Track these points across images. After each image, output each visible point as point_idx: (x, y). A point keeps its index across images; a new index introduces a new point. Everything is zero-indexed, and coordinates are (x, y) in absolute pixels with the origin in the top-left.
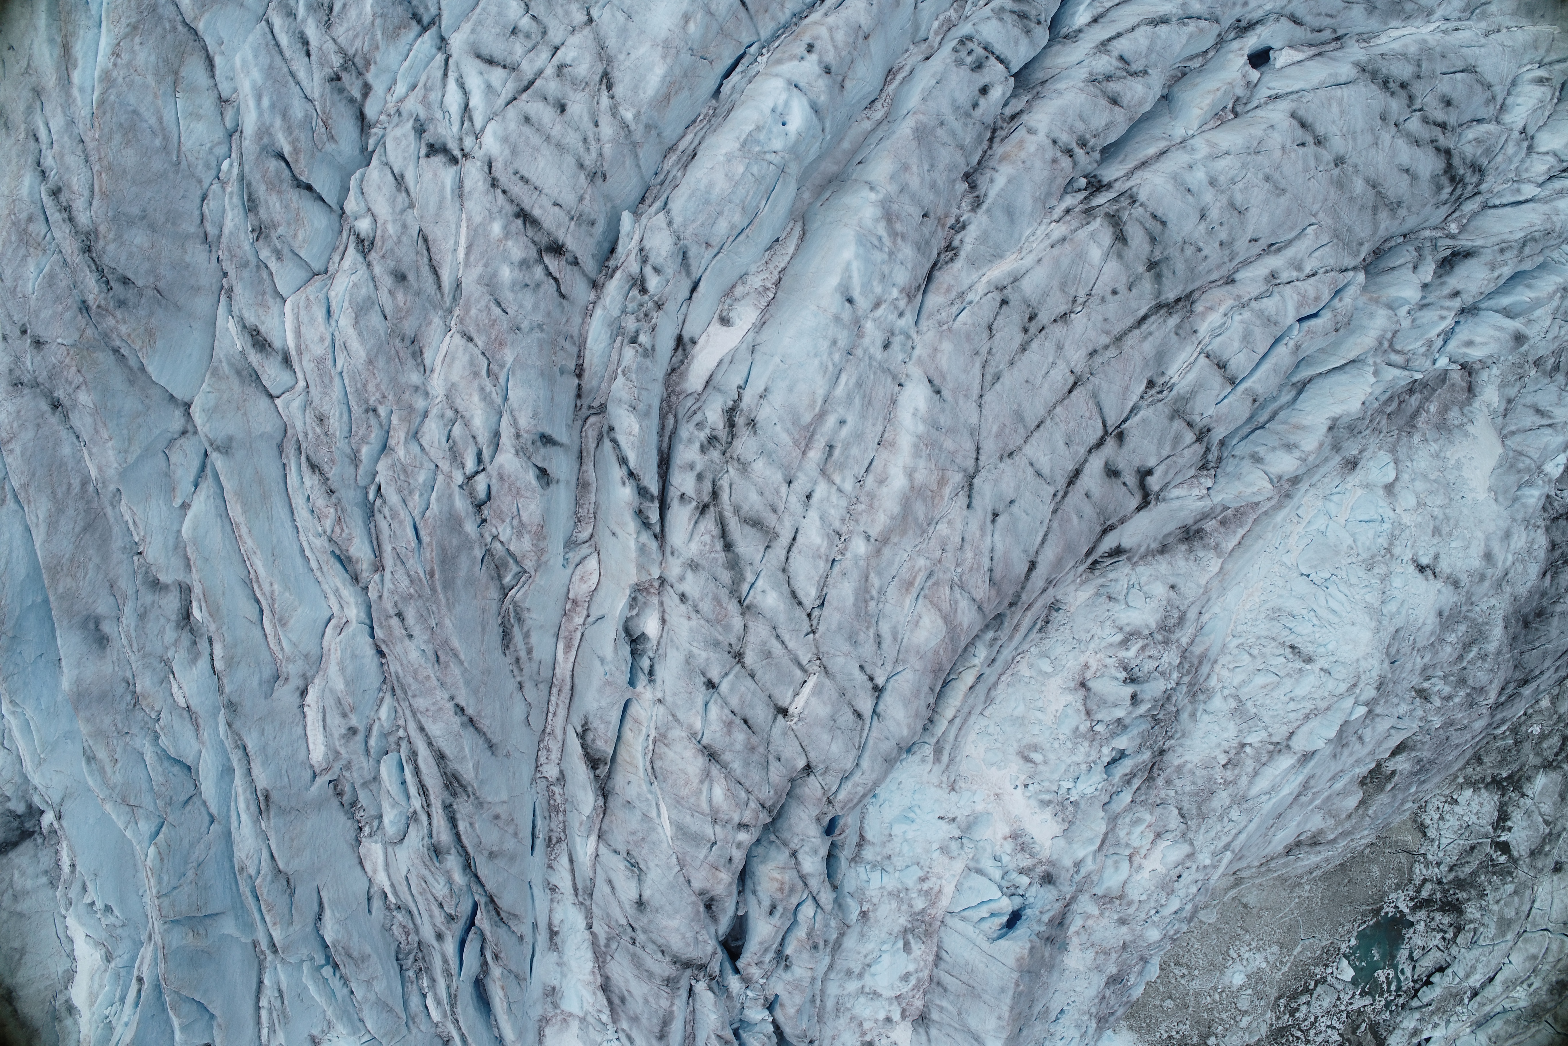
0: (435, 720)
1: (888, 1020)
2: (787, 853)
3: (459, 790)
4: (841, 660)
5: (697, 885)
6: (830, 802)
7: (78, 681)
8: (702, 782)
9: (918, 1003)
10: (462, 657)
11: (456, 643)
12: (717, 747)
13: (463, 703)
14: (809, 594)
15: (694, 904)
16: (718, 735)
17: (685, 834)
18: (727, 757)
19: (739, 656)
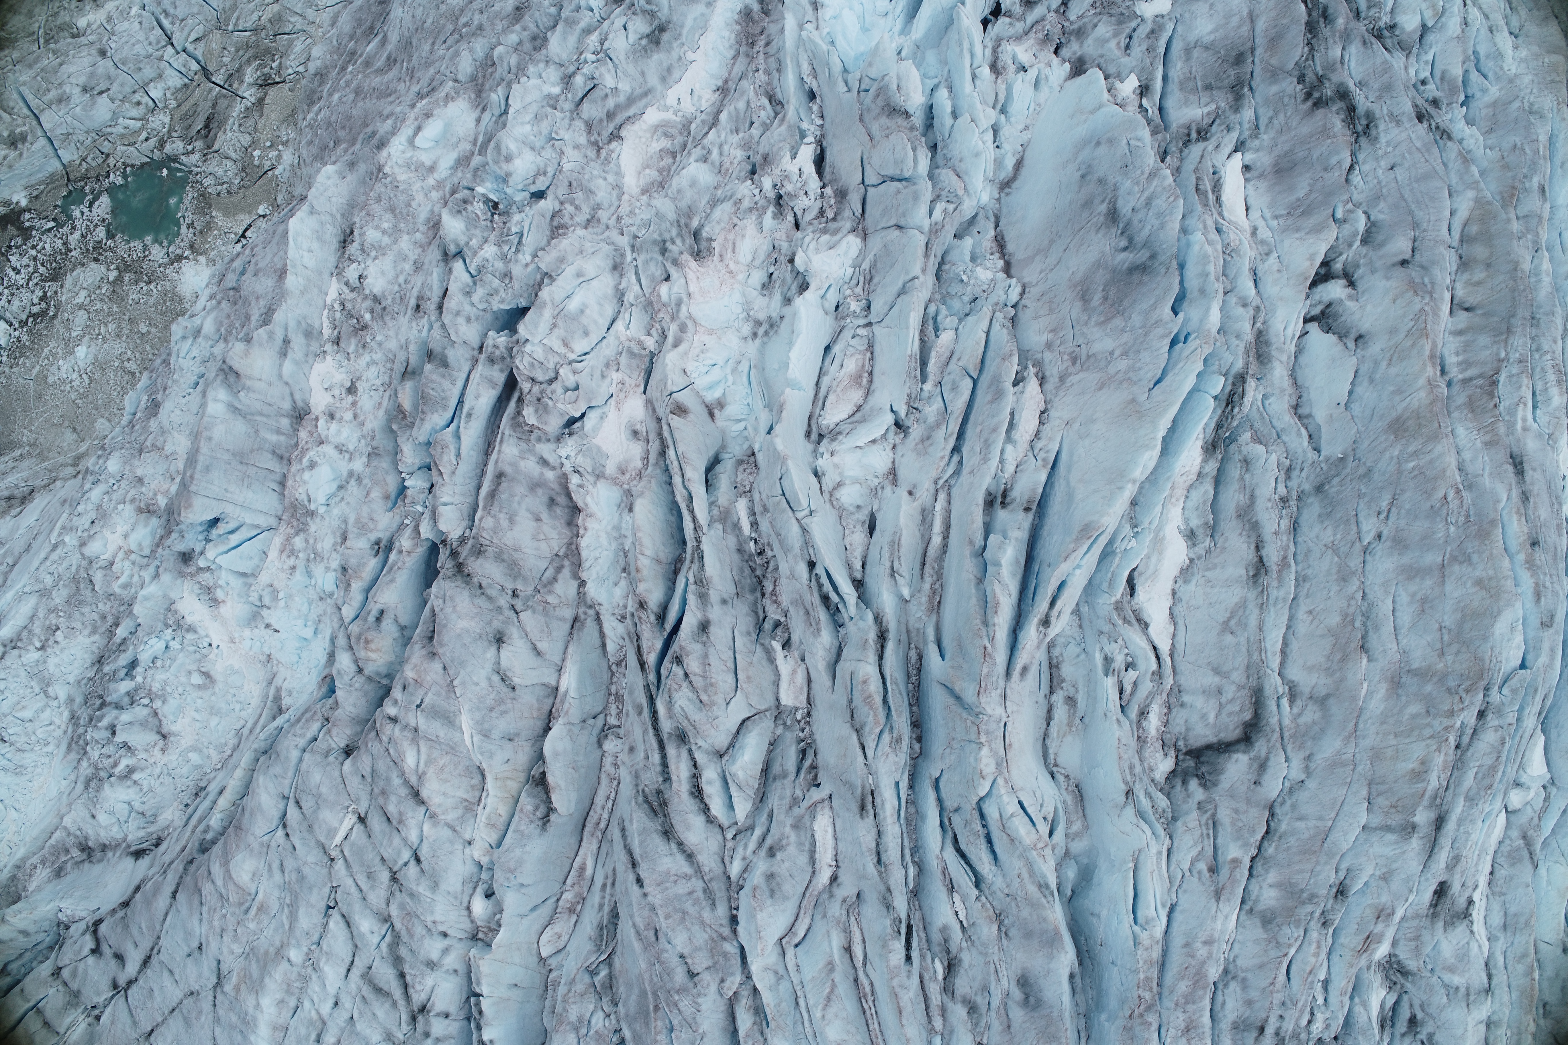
0: (668, 873)
1: (332, 416)
2: (366, 672)
3: (652, 798)
4: (311, 859)
5: (437, 666)
6: (327, 720)
7: (1051, 957)
8: (424, 773)
9: (303, 434)
10: (632, 931)
11: (637, 946)
12: (411, 802)
13: (635, 888)
14: (335, 924)
15: (441, 645)
16: (410, 814)
17: (447, 718)
18: (404, 791)
19: (394, 879)
